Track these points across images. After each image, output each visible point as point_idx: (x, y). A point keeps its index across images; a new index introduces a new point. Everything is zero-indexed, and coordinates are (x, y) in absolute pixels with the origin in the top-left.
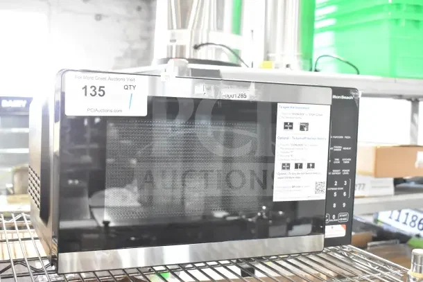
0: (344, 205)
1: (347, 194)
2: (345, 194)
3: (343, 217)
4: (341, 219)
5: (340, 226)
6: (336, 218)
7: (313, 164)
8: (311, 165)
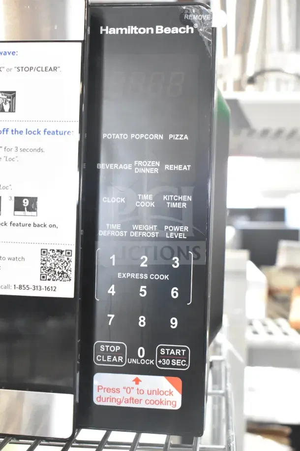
0: (174, 323)
1: (183, 293)
2: (174, 293)
3: (171, 357)
4: (166, 362)
5: (162, 379)
6: (149, 355)
7: (33, 201)
8: (26, 203)
